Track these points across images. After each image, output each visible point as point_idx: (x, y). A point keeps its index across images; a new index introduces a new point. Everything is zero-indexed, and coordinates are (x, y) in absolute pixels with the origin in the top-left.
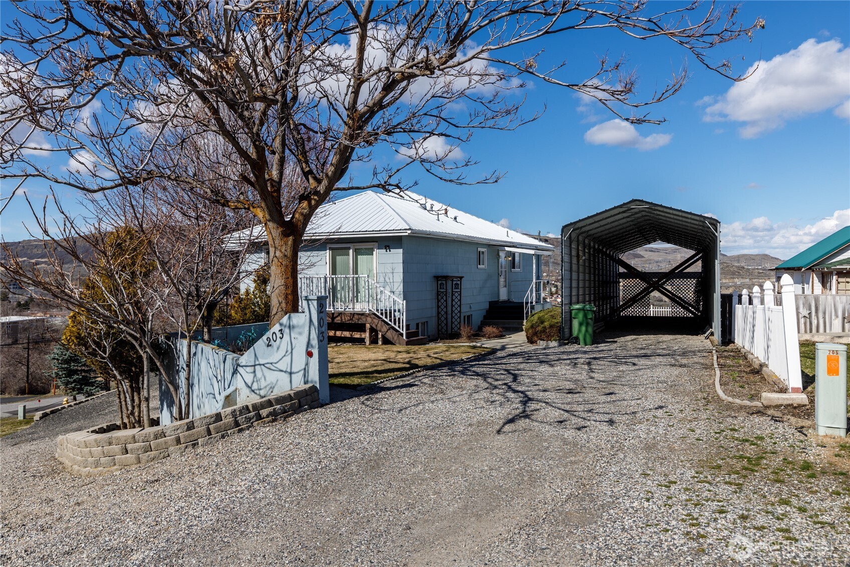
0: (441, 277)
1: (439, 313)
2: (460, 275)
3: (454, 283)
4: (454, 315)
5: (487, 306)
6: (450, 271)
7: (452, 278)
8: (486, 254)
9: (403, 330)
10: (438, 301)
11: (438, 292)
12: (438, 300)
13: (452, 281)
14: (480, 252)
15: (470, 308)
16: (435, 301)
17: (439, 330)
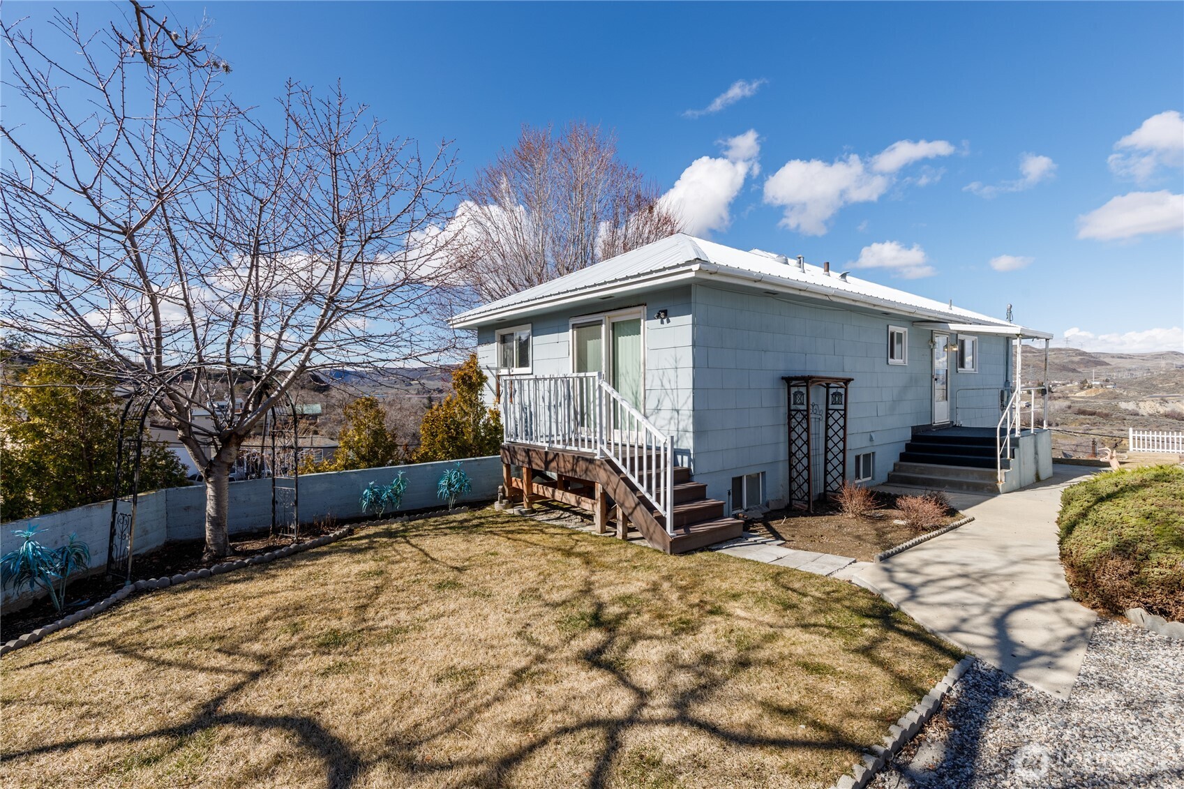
0: (796, 378)
1: (791, 455)
2: (848, 376)
3: (832, 391)
4: (830, 456)
5: (908, 436)
6: (822, 366)
7: (826, 383)
8: (906, 340)
9: (665, 509)
10: (791, 430)
11: (790, 410)
12: (790, 427)
13: (828, 387)
14: (892, 334)
15: (871, 439)
16: (783, 430)
17: (791, 492)
